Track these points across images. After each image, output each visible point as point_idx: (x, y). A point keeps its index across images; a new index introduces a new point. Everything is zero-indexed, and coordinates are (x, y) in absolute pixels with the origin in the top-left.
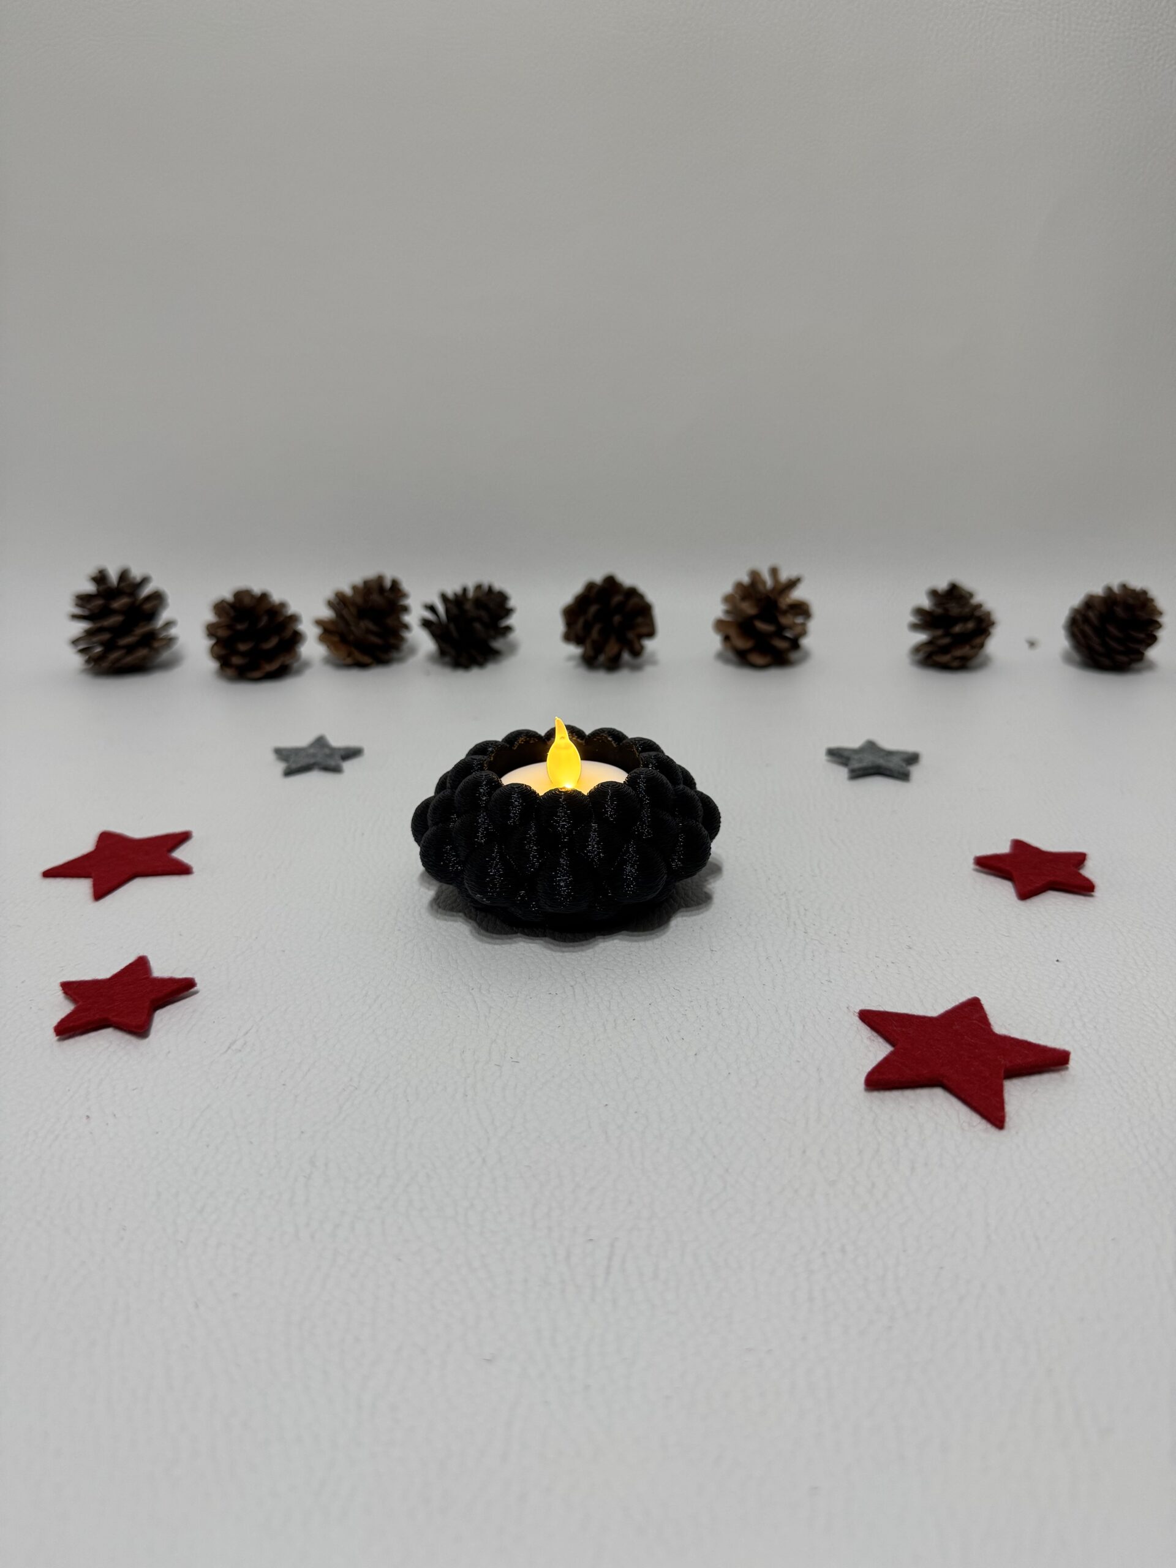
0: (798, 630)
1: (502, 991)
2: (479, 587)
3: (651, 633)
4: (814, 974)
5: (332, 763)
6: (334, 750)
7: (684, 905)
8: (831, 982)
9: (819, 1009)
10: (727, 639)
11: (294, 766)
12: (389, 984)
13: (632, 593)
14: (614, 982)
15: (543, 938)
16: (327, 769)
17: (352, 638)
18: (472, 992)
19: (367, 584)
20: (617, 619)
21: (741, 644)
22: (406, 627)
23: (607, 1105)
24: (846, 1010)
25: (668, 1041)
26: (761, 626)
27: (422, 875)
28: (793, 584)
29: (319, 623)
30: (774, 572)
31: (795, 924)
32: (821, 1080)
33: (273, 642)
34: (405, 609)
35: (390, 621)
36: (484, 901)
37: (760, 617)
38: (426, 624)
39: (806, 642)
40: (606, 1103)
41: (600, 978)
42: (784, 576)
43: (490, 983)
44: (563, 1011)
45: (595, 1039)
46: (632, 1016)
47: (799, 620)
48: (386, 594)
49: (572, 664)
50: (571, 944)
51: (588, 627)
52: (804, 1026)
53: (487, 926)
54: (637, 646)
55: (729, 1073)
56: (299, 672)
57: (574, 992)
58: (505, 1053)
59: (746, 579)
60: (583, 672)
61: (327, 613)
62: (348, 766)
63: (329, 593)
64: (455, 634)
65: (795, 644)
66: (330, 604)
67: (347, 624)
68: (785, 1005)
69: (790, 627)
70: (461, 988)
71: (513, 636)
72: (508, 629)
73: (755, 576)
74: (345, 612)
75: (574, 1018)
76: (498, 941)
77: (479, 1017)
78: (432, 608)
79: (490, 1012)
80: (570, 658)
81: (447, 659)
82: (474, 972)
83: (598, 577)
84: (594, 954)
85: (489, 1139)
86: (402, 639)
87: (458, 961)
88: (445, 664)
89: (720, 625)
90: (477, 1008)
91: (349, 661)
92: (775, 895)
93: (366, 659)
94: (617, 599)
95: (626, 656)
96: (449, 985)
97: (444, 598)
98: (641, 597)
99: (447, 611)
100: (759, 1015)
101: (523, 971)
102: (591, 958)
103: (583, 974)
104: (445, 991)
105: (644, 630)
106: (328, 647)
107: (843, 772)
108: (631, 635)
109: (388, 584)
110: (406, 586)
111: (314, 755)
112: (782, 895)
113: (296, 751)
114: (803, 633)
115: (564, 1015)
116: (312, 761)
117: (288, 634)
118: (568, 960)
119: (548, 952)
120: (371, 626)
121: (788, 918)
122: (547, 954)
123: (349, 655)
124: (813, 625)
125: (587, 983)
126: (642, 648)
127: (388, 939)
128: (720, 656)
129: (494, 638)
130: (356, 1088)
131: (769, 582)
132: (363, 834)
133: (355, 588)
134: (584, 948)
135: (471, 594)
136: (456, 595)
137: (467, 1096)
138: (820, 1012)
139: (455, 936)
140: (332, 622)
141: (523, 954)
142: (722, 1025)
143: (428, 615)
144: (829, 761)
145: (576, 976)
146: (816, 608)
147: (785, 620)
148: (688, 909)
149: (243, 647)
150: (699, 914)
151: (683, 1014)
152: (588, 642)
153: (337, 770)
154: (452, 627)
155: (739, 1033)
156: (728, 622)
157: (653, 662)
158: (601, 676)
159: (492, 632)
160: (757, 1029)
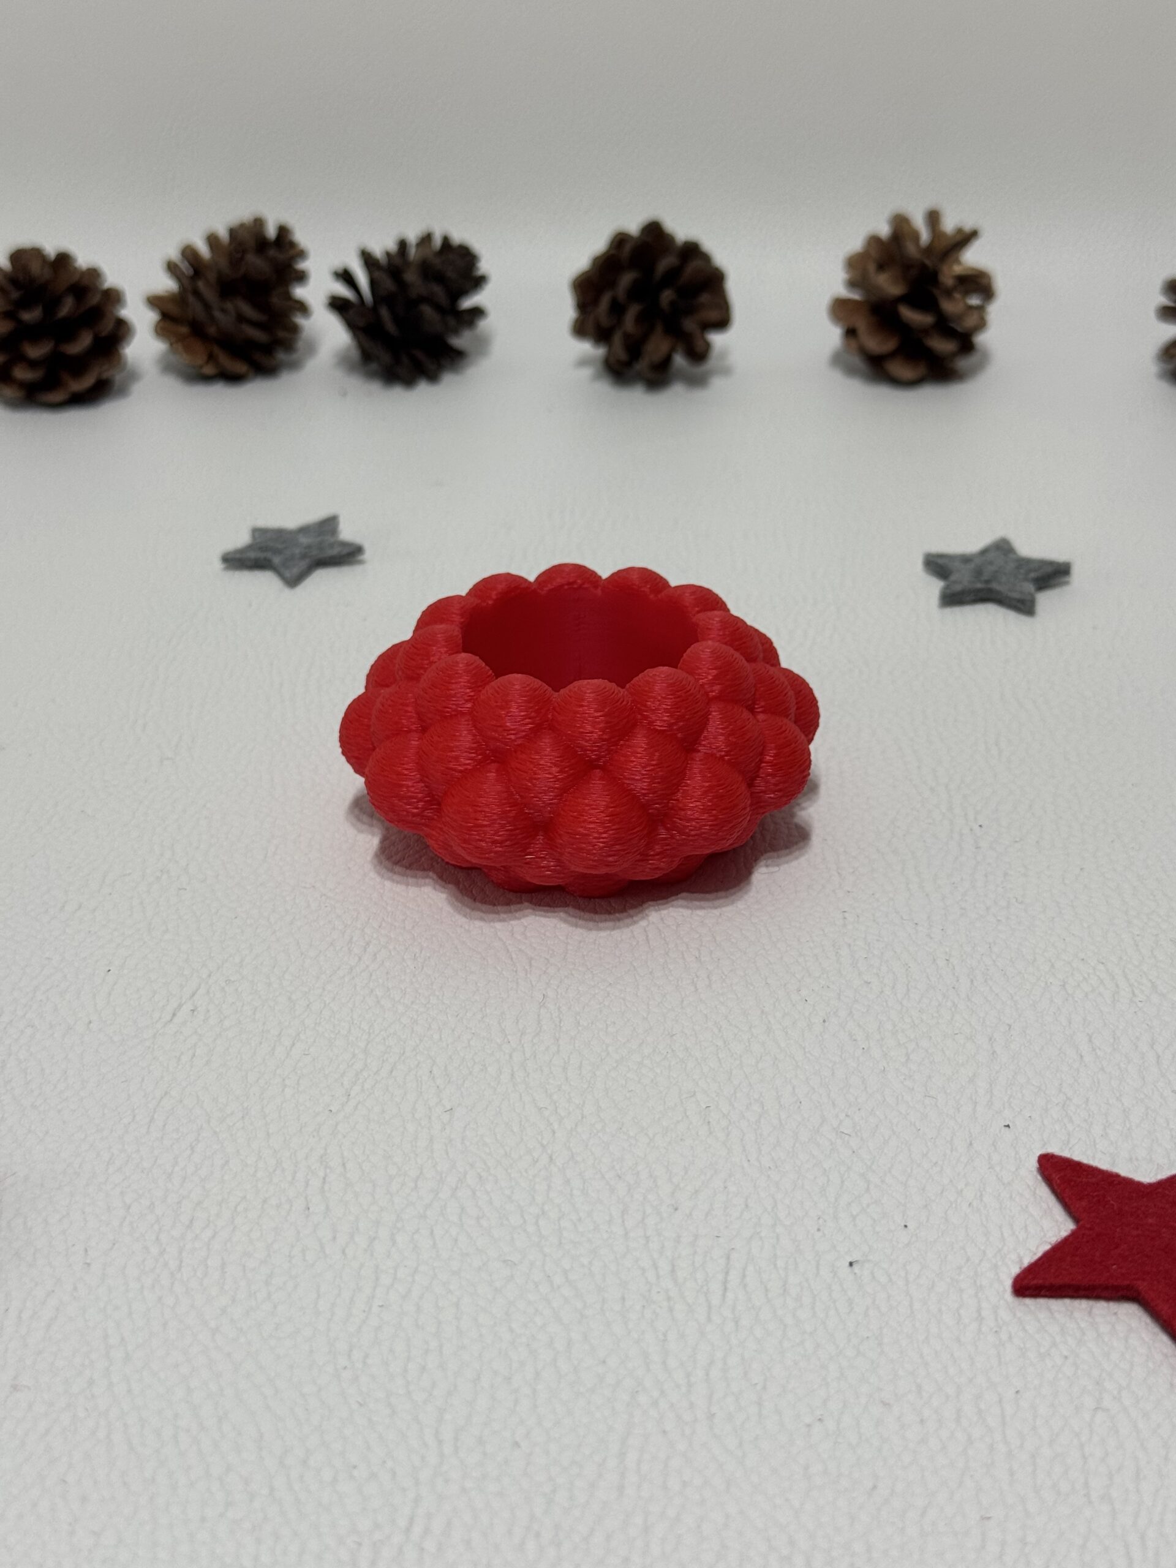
0: (972, 318)
2: (426, 239)
3: (723, 323)
10: (850, 333)
13: (692, 251)
14: (702, 922)
17: (212, 330)
19: (235, 233)
20: (666, 296)
21: (875, 344)
22: (302, 308)
26: (908, 314)
28: (966, 238)
29: (154, 302)
30: (933, 218)
31: (961, 835)
33: (84, 341)
34: (301, 277)
37: (907, 299)
38: (337, 305)
39: (982, 339)
42: (949, 225)
44: (635, 964)
45: (682, 1001)
46: (732, 970)
47: (974, 301)
48: (269, 251)
49: (587, 372)
51: (616, 311)
54: (699, 346)
56: (122, 391)
57: (647, 936)
59: (884, 230)
60: (605, 388)
61: (166, 284)
63: (174, 254)
64: (390, 327)
65: (966, 344)
66: (172, 268)
67: (207, 306)
69: (959, 315)
71: (483, 324)
72: (477, 312)
73: (900, 224)
74: (197, 283)
75: (651, 973)
78: (346, 277)
80: (583, 362)
81: (374, 366)
83: (633, 226)
86: (295, 329)
88: (371, 375)
89: (840, 309)
91: (209, 370)
93: (240, 367)
94: (665, 264)
95: (679, 360)
97: (368, 259)
98: (706, 258)
99: (373, 283)
105: (712, 318)
106: (171, 344)
108: (689, 325)
109: (271, 232)
110: (301, 237)
114: (982, 325)
117: (106, 327)
120: (247, 309)
123: (211, 358)
124: (995, 311)
125: (664, 923)
126: (708, 346)
128: (837, 360)
129: (456, 332)
130: (363, 1068)
131: (925, 235)
133: (212, 240)
135: (412, 252)
136: (388, 254)
137: (515, 1077)
140: (176, 300)
143: (342, 290)
146: (1000, 284)
147: (949, 307)
149: (35, 351)
152: (616, 340)
154: (382, 310)
155: (882, 992)
156: (853, 304)
157: (726, 371)
158: (636, 396)
159: (452, 321)
160: (908, 985)
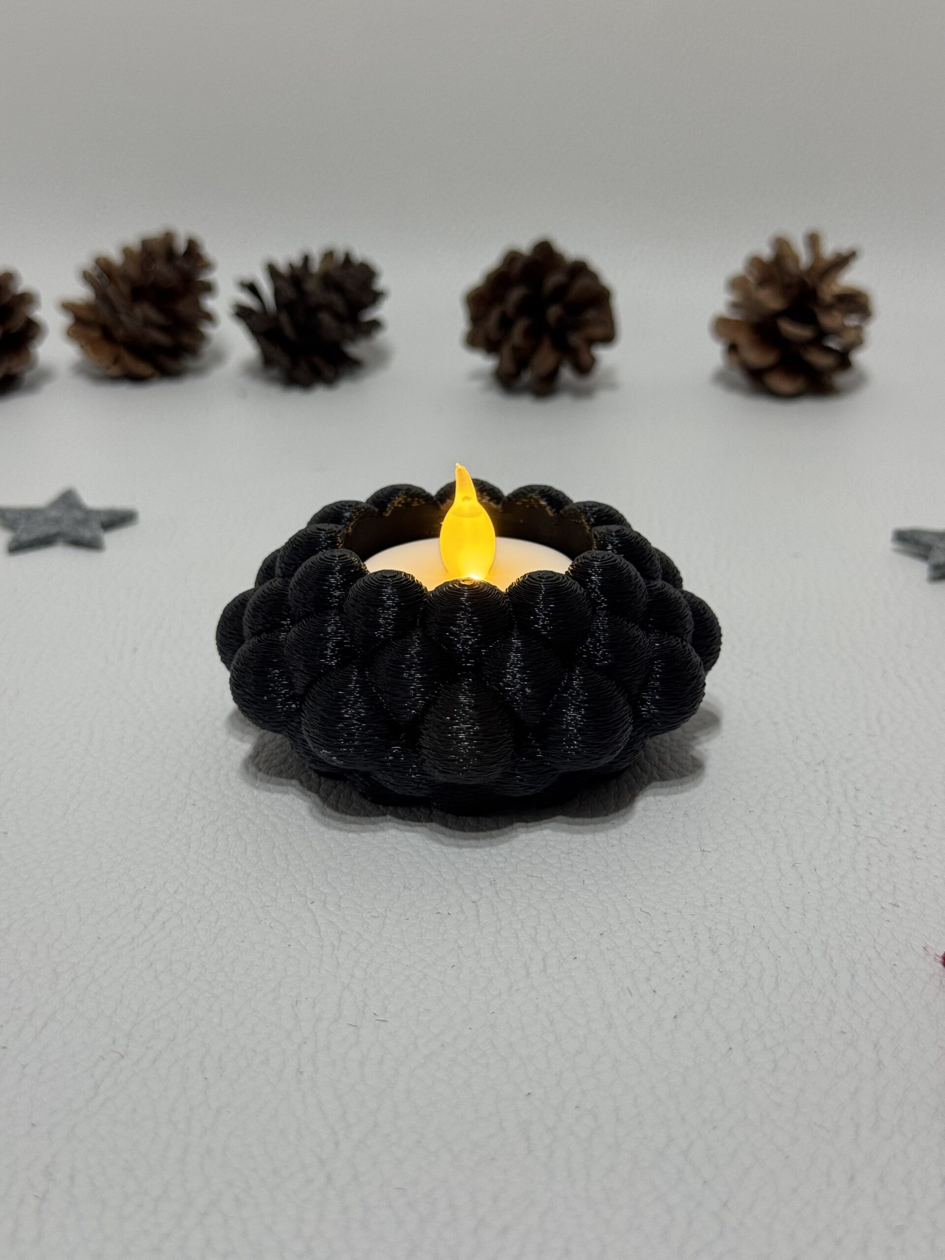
0: (850, 337)
1: (361, 906)
2: (329, 255)
3: (608, 337)
4: (871, 894)
5: (86, 534)
6: (89, 515)
7: (658, 778)
8: (898, 906)
9: (879, 950)
10: (732, 349)
11: (25, 537)
12: (175, 892)
13: (580, 269)
14: (543, 897)
15: (428, 824)
16: (78, 543)
17: (119, 333)
18: (312, 906)
19: (146, 245)
20: (554, 312)
21: (757, 357)
22: (209, 317)
23: (529, 1094)
24: (921, 952)
25: (632, 995)
26: (791, 329)
27: (232, 718)
28: (843, 261)
29: (68, 307)
30: (813, 240)
31: (839, 812)
32: (880, 1063)
34: (208, 288)
35: (183, 308)
36: (333, 761)
37: (786, 313)
38: (242, 313)
39: (861, 358)
40: (531, 1092)
41: (521, 890)
42: (830, 248)
43: (341, 893)
44: (460, 943)
45: (511, 989)
46: (571, 953)
47: (852, 321)
48: (178, 263)
49: (477, 385)
50: (474, 834)
51: (506, 323)
52: (853, 976)
53: (337, 802)
54: (584, 358)
55: (730, 1049)
56: (33, 387)
57: (478, 911)
58: (365, 1005)
59: (766, 252)
60: (495, 398)
61: (81, 292)
62: (111, 539)
63: (84, 259)
64: (289, 331)
65: (844, 361)
66: (87, 277)
67: (114, 310)
68: (822, 941)
69: (837, 333)
70: (293, 900)
71: (382, 337)
72: (375, 325)
73: (782, 246)
74: (110, 291)
75: (478, 953)
76: (354, 827)
77: (322, 947)
78: (252, 288)
79: (340, 941)
80: (475, 375)
81: (275, 372)
82: (314, 876)
83: (524, 244)
84: (511, 852)
85: (337, 1144)
86: (201, 337)
87: (288, 856)
88: (271, 380)
89: (721, 326)
90: (319, 932)
91: (115, 370)
92: (807, 764)
93: (143, 368)
94: (554, 280)
95: (567, 374)
96: (274, 896)
97: (272, 271)
98: (594, 277)
99: (277, 293)
100: (780, 957)
101: (395, 876)
102: (506, 858)
103: (493, 883)
104: (267, 904)
105: (598, 331)
106: (82, 347)
107: (920, 569)
108: (575, 339)
109: (181, 246)
110: (210, 250)
111: (57, 521)
112: (819, 764)
113: (29, 514)
114: (858, 342)
115: (460, 948)
116: (53, 530)
117: (16, 324)
118: (468, 860)
119: (435, 847)
120: (153, 315)
121: (827, 802)
122: (433, 849)
123: (116, 360)
125: (498, 897)
126: (593, 361)
127: (176, 818)
128: (721, 378)
129: (352, 339)
130: (123, 1057)
131: (804, 258)
132: (136, 650)
133: (127, 252)
134: (494, 841)
135: (316, 266)
136: (291, 266)
137: (302, 1073)
138: (879, 954)
139: (285, 816)
140: (90, 307)
141: (396, 849)
142: (719, 970)
143: (246, 299)
144: (897, 551)
145: (482, 886)
146: (880, 302)
147: (829, 321)
148: (665, 783)
150: (682, 792)
151: (656, 952)
152: (506, 350)
153: (93, 545)
154: (284, 319)
155: (746, 985)
156: (737, 322)
157: (612, 386)
158: (525, 405)
159: (349, 329)
160: (777, 979)
